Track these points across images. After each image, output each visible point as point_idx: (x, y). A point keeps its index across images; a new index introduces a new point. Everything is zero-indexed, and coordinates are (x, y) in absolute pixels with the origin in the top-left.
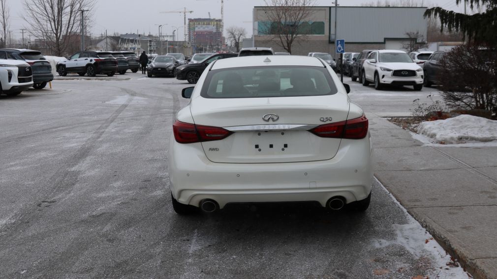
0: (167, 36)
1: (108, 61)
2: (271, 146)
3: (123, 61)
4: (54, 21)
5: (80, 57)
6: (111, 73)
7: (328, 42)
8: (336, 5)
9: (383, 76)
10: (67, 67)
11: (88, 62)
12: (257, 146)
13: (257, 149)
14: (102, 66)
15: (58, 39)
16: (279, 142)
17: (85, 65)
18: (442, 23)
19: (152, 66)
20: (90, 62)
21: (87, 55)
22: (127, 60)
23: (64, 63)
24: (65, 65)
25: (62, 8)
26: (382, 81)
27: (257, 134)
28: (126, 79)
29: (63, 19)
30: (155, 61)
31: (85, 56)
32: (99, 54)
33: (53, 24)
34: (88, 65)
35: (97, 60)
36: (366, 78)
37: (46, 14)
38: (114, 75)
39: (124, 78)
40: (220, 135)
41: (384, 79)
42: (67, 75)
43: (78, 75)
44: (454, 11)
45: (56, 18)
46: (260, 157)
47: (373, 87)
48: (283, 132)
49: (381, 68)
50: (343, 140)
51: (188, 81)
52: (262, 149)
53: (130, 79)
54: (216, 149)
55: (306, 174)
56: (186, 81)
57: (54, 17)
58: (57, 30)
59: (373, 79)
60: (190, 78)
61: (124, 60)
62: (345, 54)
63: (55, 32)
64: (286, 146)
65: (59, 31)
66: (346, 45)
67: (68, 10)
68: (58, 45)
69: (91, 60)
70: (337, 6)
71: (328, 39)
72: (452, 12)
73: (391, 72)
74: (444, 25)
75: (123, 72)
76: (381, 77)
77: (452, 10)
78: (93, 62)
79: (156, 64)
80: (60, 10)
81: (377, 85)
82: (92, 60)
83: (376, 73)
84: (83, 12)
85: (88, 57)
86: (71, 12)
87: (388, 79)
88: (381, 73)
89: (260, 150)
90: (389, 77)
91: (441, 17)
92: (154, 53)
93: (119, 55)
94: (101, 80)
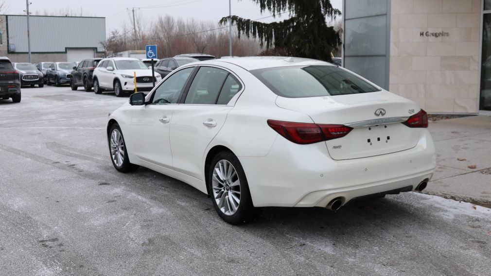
2: (379, 139)
7: (7, 52)
8: (28, 13)
9: (126, 84)
12: (369, 141)
18: (239, 30)
26: (124, 88)
27: (368, 129)
36: (100, 85)
40: (342, 133)
41: (126, 86)
44: (251, 20)
46: (371, 151)
47: (113, 94)
48: (385, 125)
49: (122, 75)
52: (372, 143)
54: (339, 147)
59: (112, 87)
62: (44, 64)
64: (388, 138)
66: (33, 55)
70: (28, 15)
71: (7, 49)
72: (249, 20)
73: (134, 79)
74: (241, 32)
76: (123, 84)
77: (249, 19)
81: (118, 92)
83: (116, 80)
87: (131, 86)
88: (123, 80)
89: (371, 144)
90: (132, 84)
91: (239, 25)
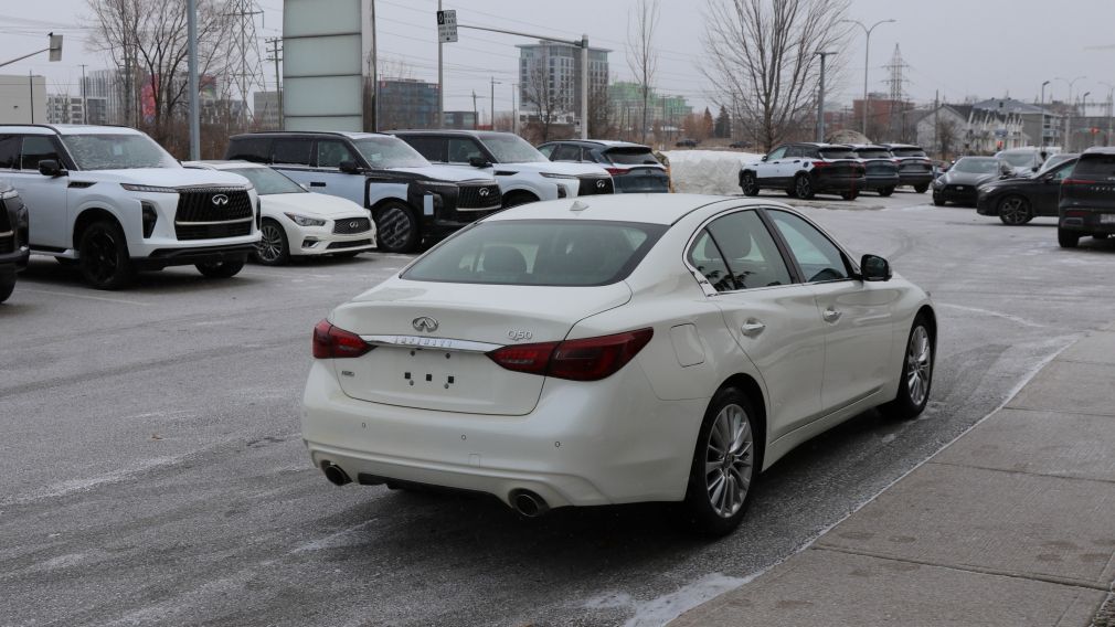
0: (1094, 105)
1: (842, 167)
2: (429, 378)
3: (886, 167)
4: (764, 76)
5: (784, 157)
6: (850, 194)
10: (759, 176)
11: (799, 167)
12: (408, 376)
13: (408, 381)
14: (826, 177)
15: (768, 113)
16: (441, 371)
17: (793, 175)
19: (944, 181)
20: (802, 168)
21: (800, 151)
22: (897, 165)
23: (753, 168)
24: (754, 173)
25: (782, 48)
27: (409, 353)
28: (873, 209)
29: (782, 72)
30: (957, 169)
31: (796, 155)
32: (824, 150)
33: (760, 82)
34: (800, 174)
35: (819, 163)
37: (747, 60)
38: (858, 198)
39: (869, 206)
40: (350, 349)
42: (761, 192)
43: (785, 194)
45: (767, 71)
46: (411, 396)
48: (448, 354)
50: (549, 379)
51: (1002, 218)
52: (414, 381)
53: (883, 208)
54: (351, 374)
55: (464, 437)
56: (997, 219)
57: (765, 69)
58: (767, 95)
60: (1006, 213)
61: (890, 164)
63: (763, 98)
64: (451, 380)
65: (773, 97)
67: (795, 51)
68: (769, 128)
69: (806, 165)
75: (886, 190)
78: (810, 168)
79: (955, 175)
80: (778, 52)
82: (807, 163)
84: (823, 56)
85: (802, 156)
86: (800, 55)
89: (412, 383)
92: (1055, 145)
93: (878, 154)
94: (818, 207)
